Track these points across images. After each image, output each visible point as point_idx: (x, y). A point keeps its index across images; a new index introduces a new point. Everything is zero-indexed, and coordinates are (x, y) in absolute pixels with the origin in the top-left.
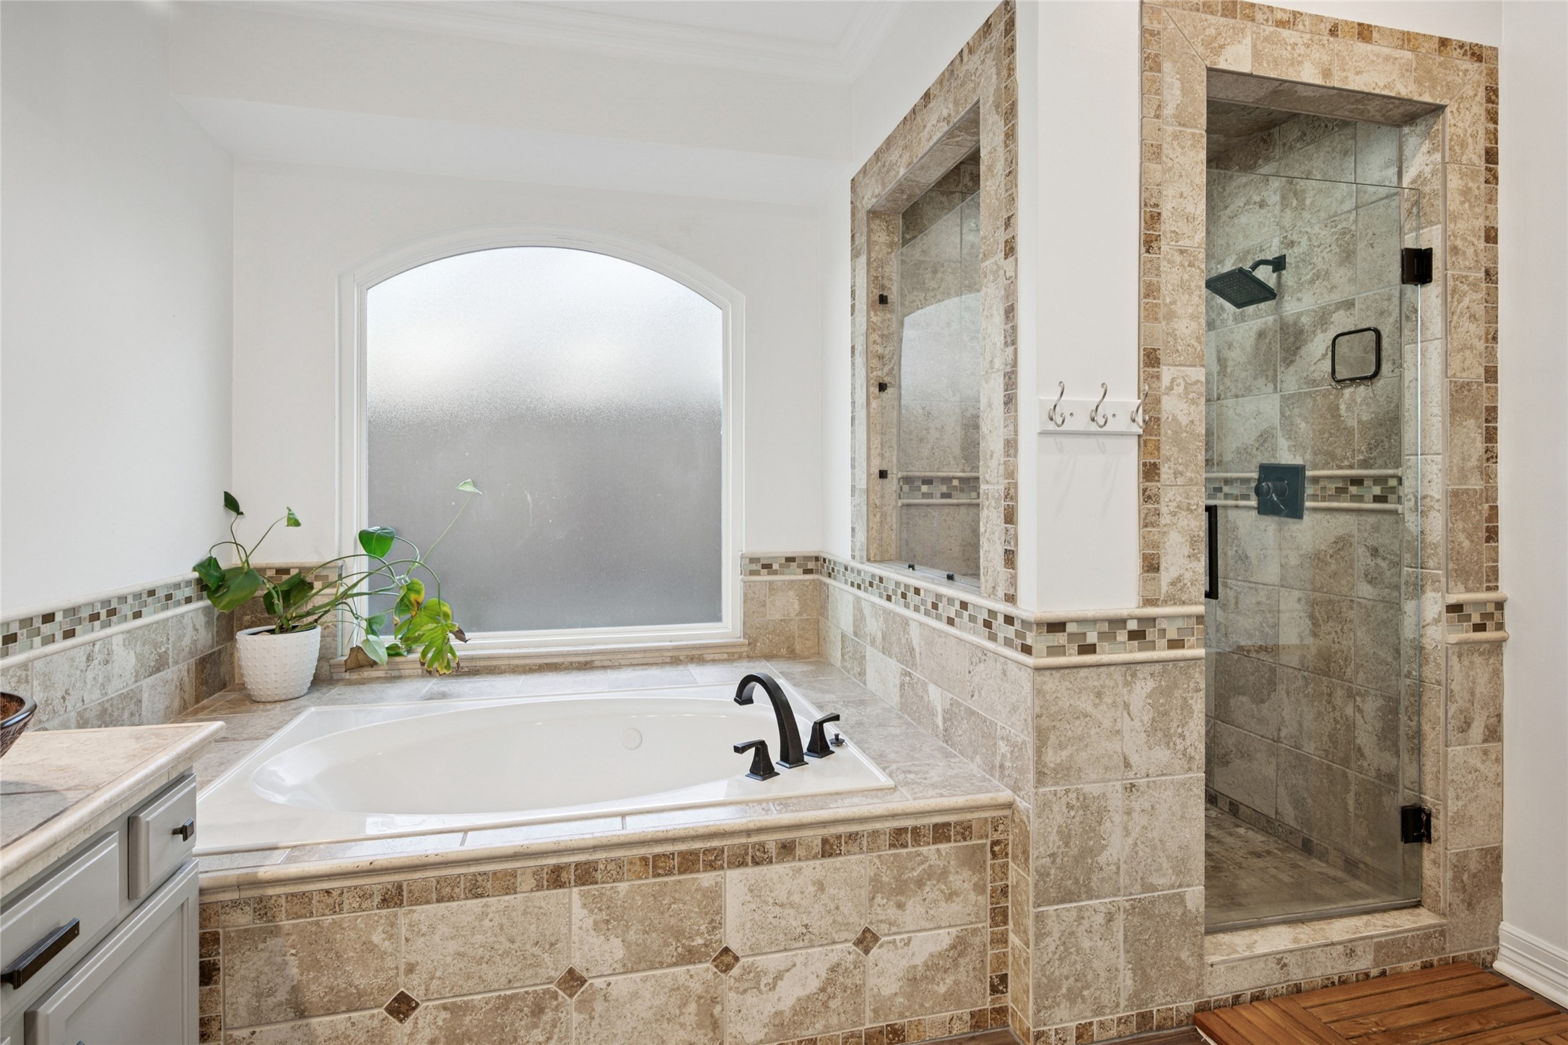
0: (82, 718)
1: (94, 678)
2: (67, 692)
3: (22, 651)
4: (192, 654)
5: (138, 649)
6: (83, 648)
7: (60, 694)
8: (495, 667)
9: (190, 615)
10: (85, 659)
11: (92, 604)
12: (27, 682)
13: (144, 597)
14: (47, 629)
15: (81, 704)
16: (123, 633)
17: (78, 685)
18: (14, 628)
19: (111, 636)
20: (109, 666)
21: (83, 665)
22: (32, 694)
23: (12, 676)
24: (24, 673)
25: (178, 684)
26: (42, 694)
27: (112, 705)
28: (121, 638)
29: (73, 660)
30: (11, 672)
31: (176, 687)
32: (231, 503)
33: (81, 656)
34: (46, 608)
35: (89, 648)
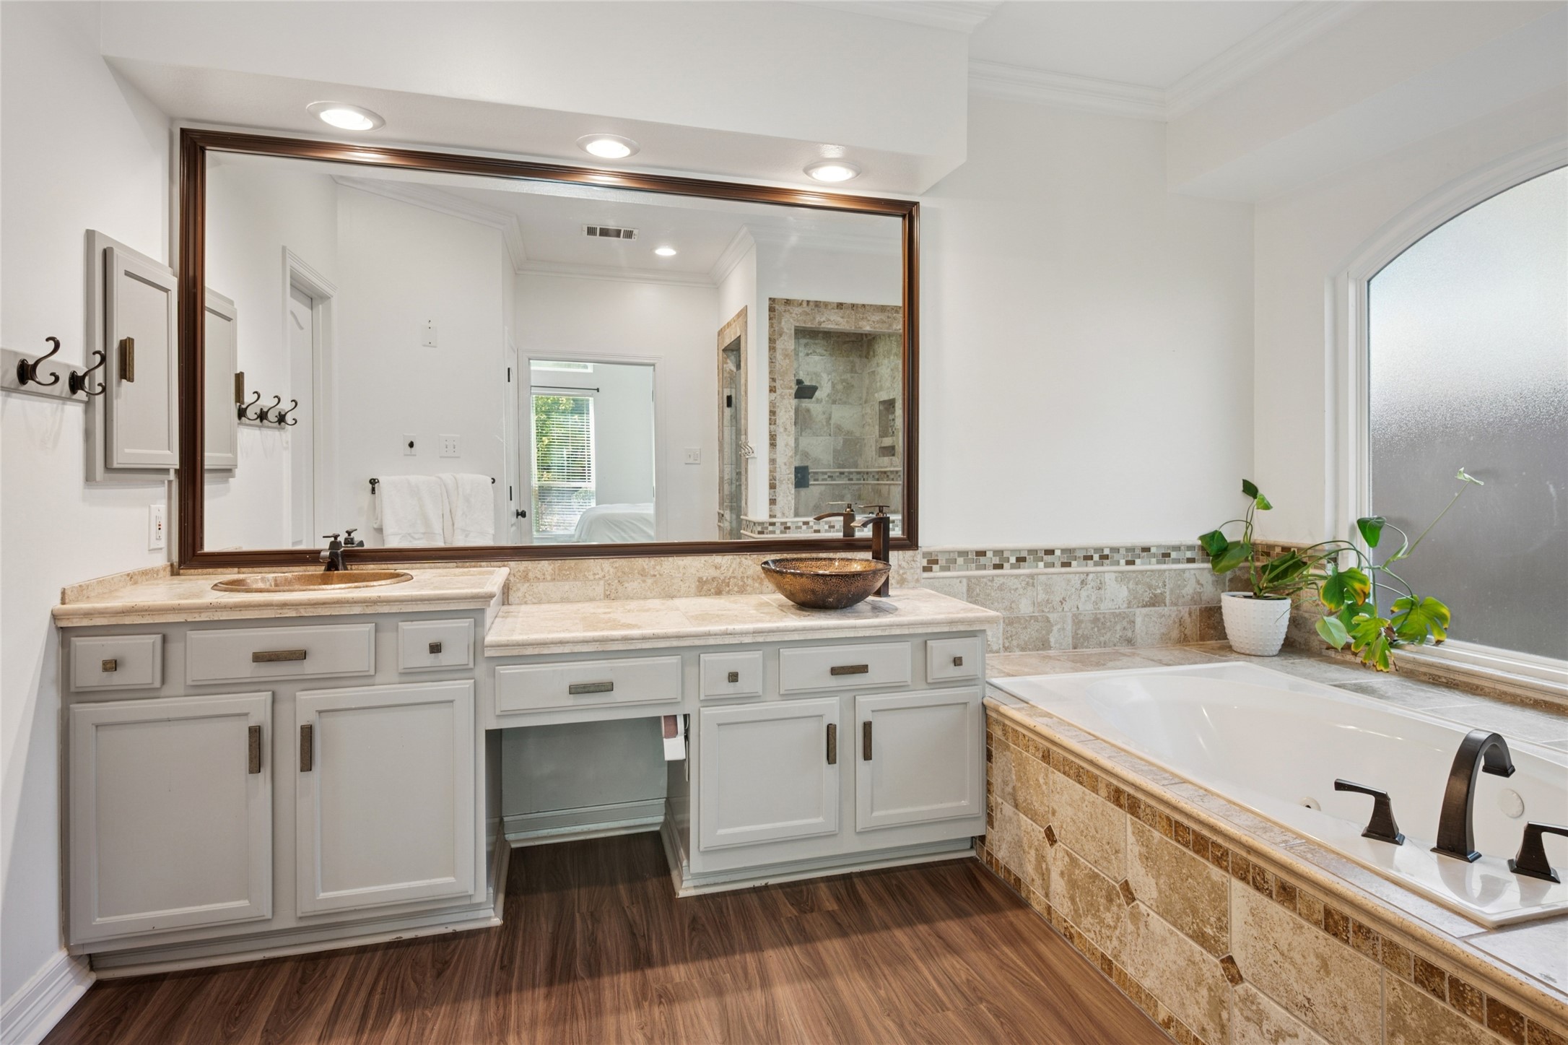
0: (1077, 618)
1: (1088, 596)
2: (1064, 599)
3: (1029, 568)
4: (1194, 601)
5: (1131, 586)
6: (1078, 575)
7: (1058, 599)
8: (1477, 687)
9: (1192, 572)
10: (1079, 582)
11: (1087, 549)
12: (1033, 585)
13: (1138, 551)
14: (1048, 558)
15: (1076, 609)
16: (1115, 572)
17: (1073, 597)
18: (1024, 554)
19: (1104, 572)
20: (1102, 592)
21: (1078, 586)
22: (1037, 594)
23: (1022, 581)
24: (1031, 581)
25: (1177, 620)
26: (1044, 595)
27: (1104, 617)
28: (1113, 576)
29: (1069, 581)
30: (1021, 578)
31: (1175, 622)
32: (1250, 489)
33: (1076, 580)
34: (1049, 546)
35: (1083, 577)
